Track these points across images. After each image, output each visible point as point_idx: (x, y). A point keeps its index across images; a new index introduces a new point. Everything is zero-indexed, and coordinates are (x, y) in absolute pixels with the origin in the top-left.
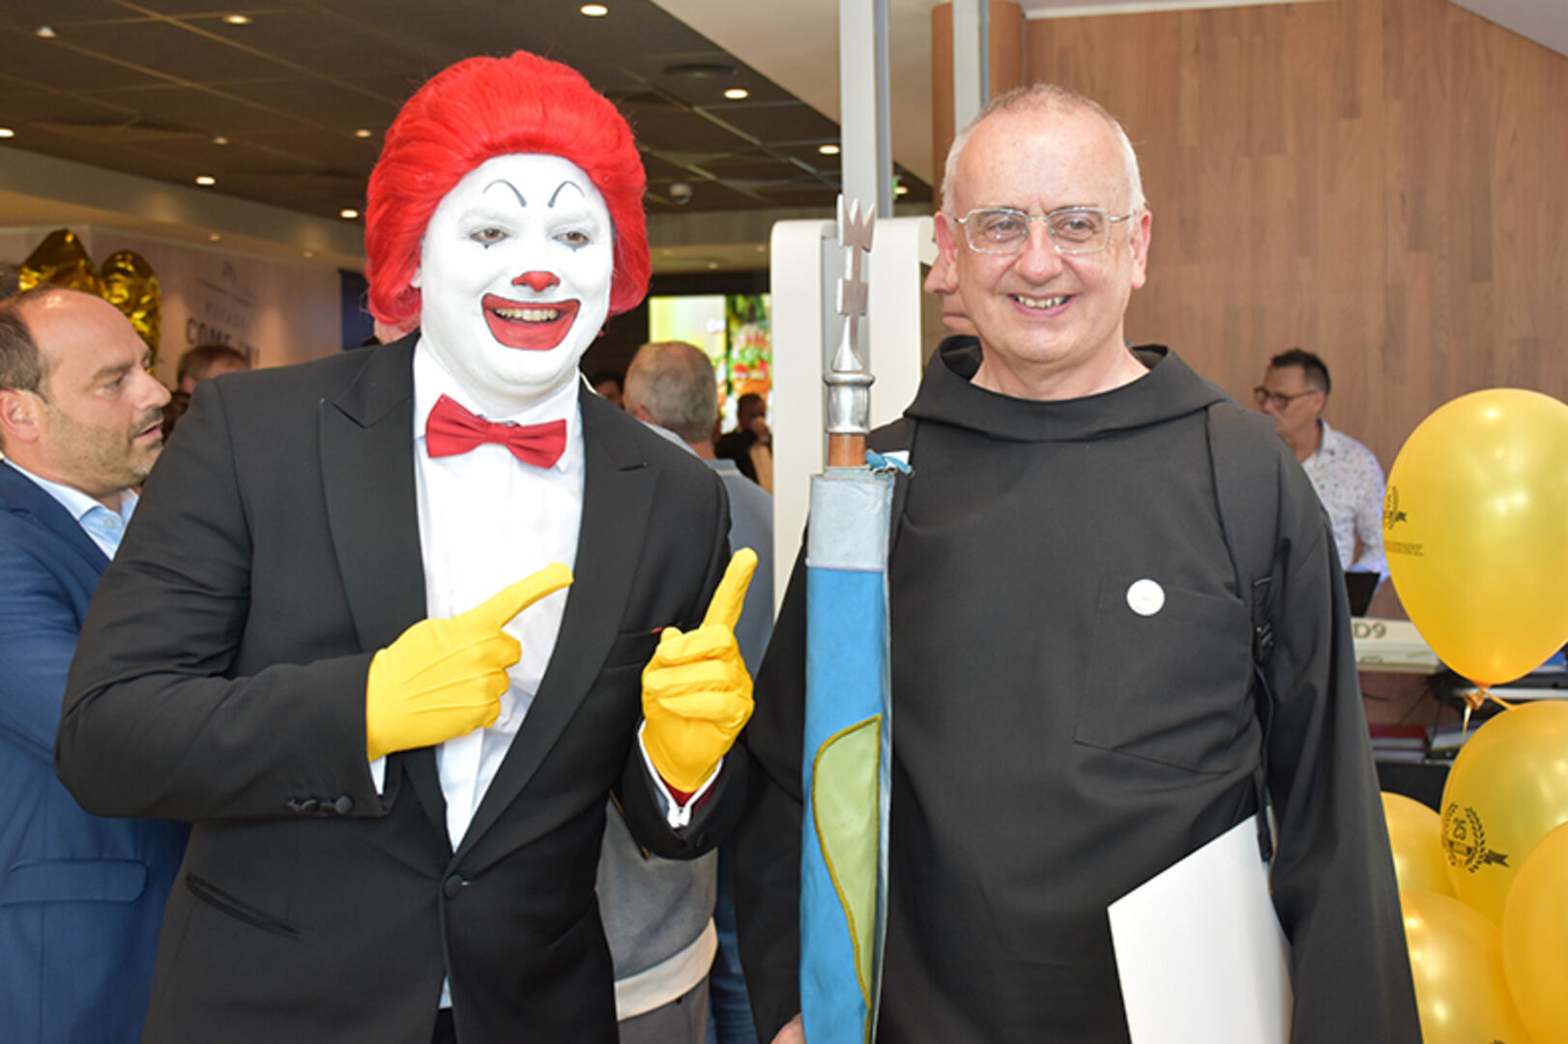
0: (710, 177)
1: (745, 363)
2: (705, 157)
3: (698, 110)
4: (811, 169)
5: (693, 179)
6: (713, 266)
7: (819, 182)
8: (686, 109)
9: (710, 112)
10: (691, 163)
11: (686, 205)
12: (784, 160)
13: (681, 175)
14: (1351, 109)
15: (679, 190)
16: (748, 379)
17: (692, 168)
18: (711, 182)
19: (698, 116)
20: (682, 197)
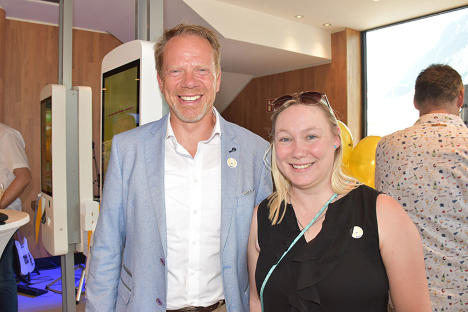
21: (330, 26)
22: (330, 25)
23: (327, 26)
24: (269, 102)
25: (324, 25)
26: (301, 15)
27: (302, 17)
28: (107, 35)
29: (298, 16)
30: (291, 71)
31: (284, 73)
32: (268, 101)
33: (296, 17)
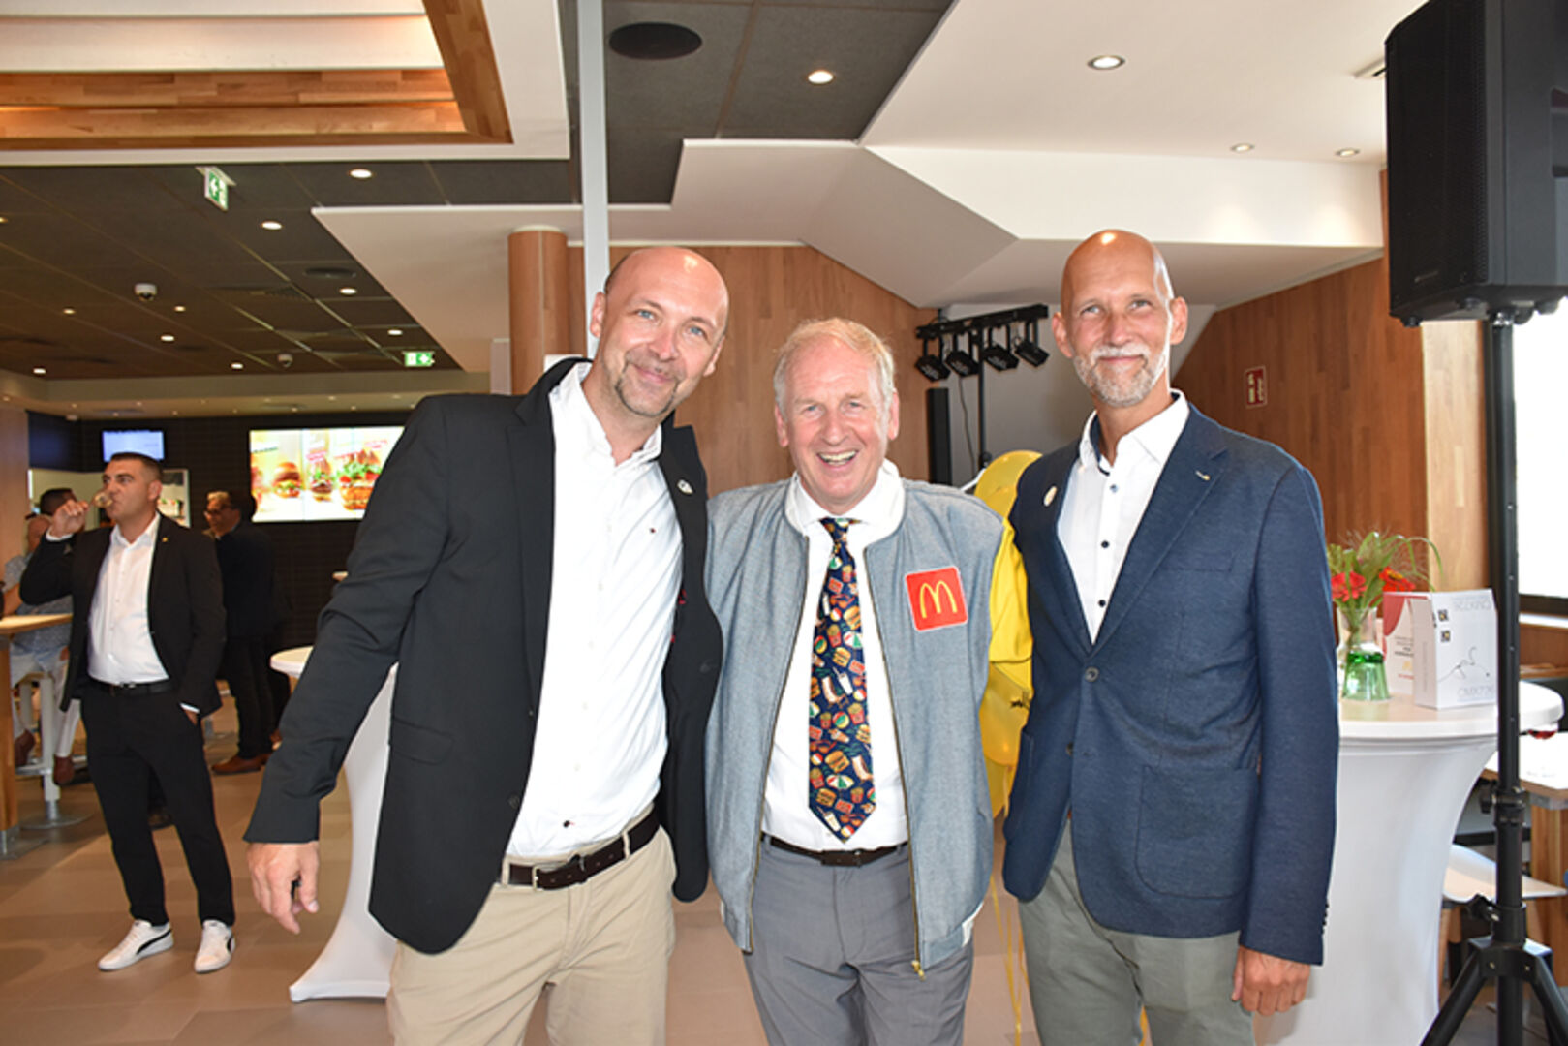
0: (308, 349)
1: (349, 475)
2: (307, 335)
3: (318, 302)
4: (377, 345)
5: (297, 351)
6: (295, 410)
7: (382, 355)
8: (310, 300)
9: (325, 303)
10: (296, 338)
11: (289, 368)
12: (362, 338)
13: (288, 346)
14: (766, 312)
15: (284, 358)
16: (351, 486)
17: (298, 343)
18: (308, 353)
19: (318, 306)
20: (286, 362)
21: (1357, 156)
22: (1357, 152)
23: (1346, 157)
24: (1251, 376)
25: (1339, 153)
26: (1246, 144)
27: (1251, 147)
28: (799, 248)
29: (1239, 145)
30: (1295, 288)
31: (1279, 294)
32: (1248, 374)
33: (1234, 149)
